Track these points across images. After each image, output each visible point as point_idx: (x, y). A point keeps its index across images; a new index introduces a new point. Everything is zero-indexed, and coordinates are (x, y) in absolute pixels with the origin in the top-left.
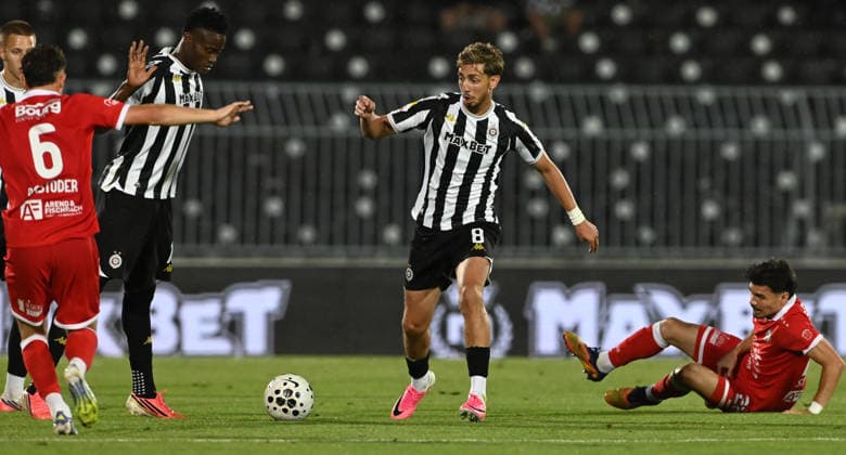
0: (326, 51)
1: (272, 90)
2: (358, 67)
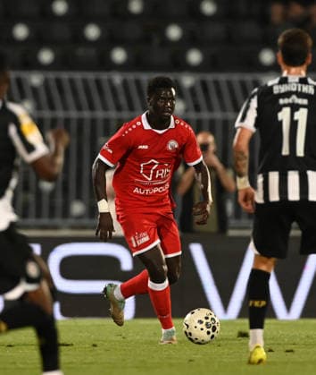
0: (166, 42)
1: (117, 79)
2: (194, 57)
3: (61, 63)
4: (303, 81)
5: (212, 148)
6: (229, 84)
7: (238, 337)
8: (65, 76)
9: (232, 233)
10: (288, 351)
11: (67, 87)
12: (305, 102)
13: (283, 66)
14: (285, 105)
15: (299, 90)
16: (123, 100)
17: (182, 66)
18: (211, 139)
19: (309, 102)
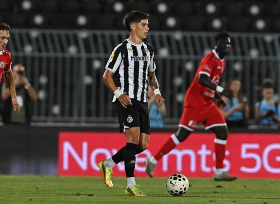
17: (31, 25)
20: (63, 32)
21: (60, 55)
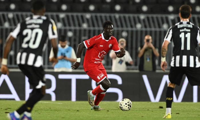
3: (97, 10)
4: (188, 23)
5: (151, 41)
6: (157, 18)
7: (159, 108)
8: (98, 15)
9: (157, 71)
10: (177, 114)
11: (99, 19)
12: (189, 30)
13: (181, 18)
14: (182, 32)
15: (187, 26)
16: (119, 23)
17: (140, 12)
18: (150, 38)
19: (191, 30)
20: (159, 16)
21: (158, 29)
